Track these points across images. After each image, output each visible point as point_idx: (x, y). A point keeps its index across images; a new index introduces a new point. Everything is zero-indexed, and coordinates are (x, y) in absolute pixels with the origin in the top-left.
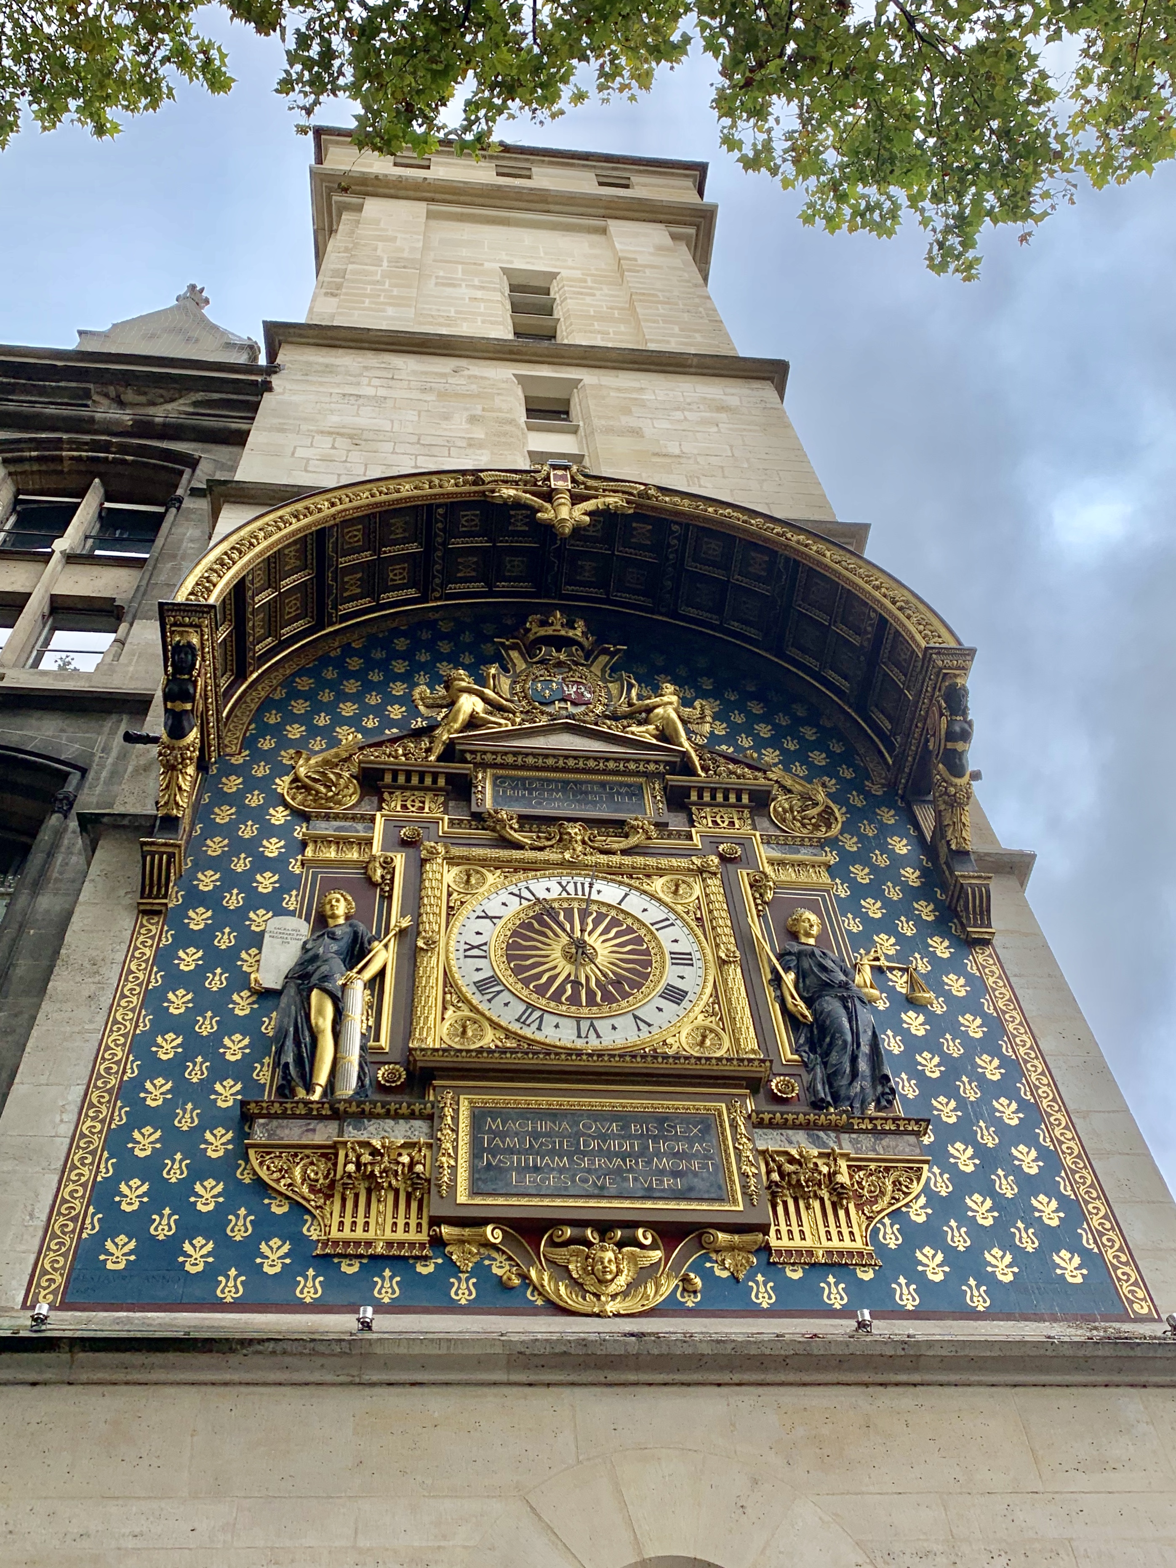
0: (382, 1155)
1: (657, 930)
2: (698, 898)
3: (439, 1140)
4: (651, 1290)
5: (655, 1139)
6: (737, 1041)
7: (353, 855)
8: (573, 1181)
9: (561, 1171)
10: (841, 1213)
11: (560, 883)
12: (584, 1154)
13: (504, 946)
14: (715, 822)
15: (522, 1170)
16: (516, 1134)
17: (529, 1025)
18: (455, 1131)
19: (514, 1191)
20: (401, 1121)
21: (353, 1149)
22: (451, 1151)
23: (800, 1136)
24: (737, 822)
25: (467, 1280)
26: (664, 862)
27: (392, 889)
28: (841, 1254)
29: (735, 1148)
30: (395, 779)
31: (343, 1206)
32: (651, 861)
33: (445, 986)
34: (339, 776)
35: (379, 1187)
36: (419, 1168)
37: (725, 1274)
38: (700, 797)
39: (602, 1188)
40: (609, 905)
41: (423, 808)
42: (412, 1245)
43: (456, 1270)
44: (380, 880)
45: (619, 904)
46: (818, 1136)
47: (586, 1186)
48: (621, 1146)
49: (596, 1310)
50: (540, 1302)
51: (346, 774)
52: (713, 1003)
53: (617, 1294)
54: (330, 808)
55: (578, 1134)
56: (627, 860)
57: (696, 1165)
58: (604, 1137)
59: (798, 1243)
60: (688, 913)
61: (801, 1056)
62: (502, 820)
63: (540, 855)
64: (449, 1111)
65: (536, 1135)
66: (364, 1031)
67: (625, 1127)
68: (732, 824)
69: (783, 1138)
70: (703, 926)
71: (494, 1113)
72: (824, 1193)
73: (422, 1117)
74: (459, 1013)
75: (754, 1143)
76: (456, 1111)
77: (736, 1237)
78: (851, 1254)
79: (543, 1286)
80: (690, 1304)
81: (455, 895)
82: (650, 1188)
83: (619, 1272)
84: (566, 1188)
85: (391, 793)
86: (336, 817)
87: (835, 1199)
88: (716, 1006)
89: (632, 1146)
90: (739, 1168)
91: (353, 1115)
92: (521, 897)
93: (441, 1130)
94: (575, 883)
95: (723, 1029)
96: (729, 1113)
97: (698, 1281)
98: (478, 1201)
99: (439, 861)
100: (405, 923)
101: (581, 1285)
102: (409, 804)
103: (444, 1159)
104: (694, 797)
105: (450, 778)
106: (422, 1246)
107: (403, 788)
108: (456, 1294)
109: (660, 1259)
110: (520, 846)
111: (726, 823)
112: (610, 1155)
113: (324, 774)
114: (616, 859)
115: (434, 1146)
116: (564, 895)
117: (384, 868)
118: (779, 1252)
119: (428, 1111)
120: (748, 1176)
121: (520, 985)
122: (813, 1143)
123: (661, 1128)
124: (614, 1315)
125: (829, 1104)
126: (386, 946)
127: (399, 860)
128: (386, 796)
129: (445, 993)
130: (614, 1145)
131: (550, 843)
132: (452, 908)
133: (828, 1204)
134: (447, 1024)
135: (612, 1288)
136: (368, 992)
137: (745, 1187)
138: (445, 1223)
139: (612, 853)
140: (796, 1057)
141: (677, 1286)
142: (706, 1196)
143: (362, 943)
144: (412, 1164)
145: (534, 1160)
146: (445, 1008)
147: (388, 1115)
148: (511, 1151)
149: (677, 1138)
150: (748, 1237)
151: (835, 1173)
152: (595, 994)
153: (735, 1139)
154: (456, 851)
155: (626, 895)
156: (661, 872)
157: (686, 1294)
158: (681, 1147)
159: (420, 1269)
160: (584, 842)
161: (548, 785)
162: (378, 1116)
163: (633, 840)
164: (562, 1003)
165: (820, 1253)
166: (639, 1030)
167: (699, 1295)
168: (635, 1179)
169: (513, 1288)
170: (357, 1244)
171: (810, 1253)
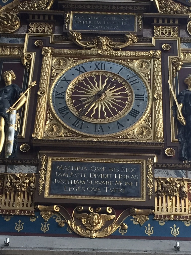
0: (19, 179)
1: (132, 85)
2: (150, 70)
3: (40, 174)
4: (109, 229)
5: (118, 174)
6: (155, 133)
7: (16, 53)
8: (86, 189)
9: (82, 185)
10: (183, 202)
11: (95, 64)
12: (91, 179)
13: (71, 93)
14: (162, 33)
15: (68, 185)
16: (68, 171)
17: (77, 127)
18: (46, 171)
19: (65, 193)
20: (27, 166)
21: (9, 176)
22: (43, 178)
23: (172, 172)
24: (172, 33)
25: (47, 224)
26: (139, 54)
27: (30, 69)
28: (179, 217)
29: (146, 177)
30: (34, 17)
31: (6, 197)
32: (133, 53)
33: (47, 111)
34: (12, 16)
35: (18, 191)
36: (32, 184)
37: (137, 223)
38: (158, 22)
39: (96, 192)
40: (114, 74)
41: (44, 30)
42: (28, 212)
43: (43, 220)
44: (26, 65)
45: (118, 73)
46: (179, 172)
47: (90, 191)
48: (105, 176)
49: (89, 236)
50: (70, 232)
51: (15, 15)
52: (149, 117)
53: (97, 230)
54: (8, 32)
55: (90, 172)
56: (123, 53)
57: (131, 184)
58: (99, 173)
59: (165, 212)
60: (145, 76)
61: (178, 139)
62: (75, 36)
63: (88, 52)
64: (44, 163)
65: (74, 172)
66: (16, 130)
67: (107, 169)
68: (170, 34)
69: (166, 173)
70: (150, 82)
71: (60, 163)
72: (177, 194)
73: (34, 164)
74: (52, 122)
75: (154, 176)
76: (47, 163)
77: (142, 211)
78: (183, 217)
79: (72, 227)
80: (123, 234)
81: (54, 70)
82: (113, 192)
83: (99, 222)
84: (83, 192)
85: (32, 24)
86: (10, 36)
87: (181, 196)
88: (150, 118)
89: (109, 176)
90: (147, 185)
91: (10, 164)
92: (79, 71)
93: (40, 170)
94: (102, 64)
95: (151, 128)
96: (146, 163)
97: (126, 226)
98: (51, 196)
99: (49, 55)
100: (34, 84)
101: (85, 226)
102: (39, 29)
103: (40, 181)
104: (155, 22)
105: (55, 17)
106: (32, 212)
107: (37, 22)
108: (43, 229)
109: (114, 218)
110: (81, 48)
111: (167, 33)
112: (100, 180)
113: (6, 15)
114: (119, 53)
115: (38, 176)
116: (97, 70)
117: (27, 59)
118: (157, 216)
119: (36, 163)
120: (149, 188)
121: (75, 110)
122: (176, 175)
123: (120, 169)
124: (95, 238)
125: (186, 159)
126: (26, 95)
127: (33, 56)
128: (30, 25)
129: (47, 114)
130: (102, 176)
131: (93, 46)
132: (53, 76)
133: (178, 198)
134: (47, 127)
135: (96, 228)
136: (18, 114)
137: (147, 192)
138: (40, 204)
139: (118, 50)
140: (177, 140)
141: (119, 227)
142: (133, 195)
143: (17, 94)
144: (30, 183)
145: (73, 182)
146: (47, 120)
147: (22, 164)
148: (65, 178)
149: (126, 173)
150: (147, 210)
151: (183, 187)
152: (104, 113)
153: (147, 174)
154: (56, 51)
155: (122, 69)
156: (137, 58)
157: (122, 230)
158: (126, 177)
159: (31, 220)
160: (107, 45)
161: (95, 18)
162: (19, 164)
163: (128, 44)
164: (91, 117)
165: (172, 216)
166: (119, 128)
167: (126, 231)
168: (108, 189)
169: (62, 227)
170: (10, 211)
171: (169, 216)
